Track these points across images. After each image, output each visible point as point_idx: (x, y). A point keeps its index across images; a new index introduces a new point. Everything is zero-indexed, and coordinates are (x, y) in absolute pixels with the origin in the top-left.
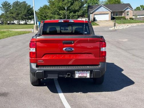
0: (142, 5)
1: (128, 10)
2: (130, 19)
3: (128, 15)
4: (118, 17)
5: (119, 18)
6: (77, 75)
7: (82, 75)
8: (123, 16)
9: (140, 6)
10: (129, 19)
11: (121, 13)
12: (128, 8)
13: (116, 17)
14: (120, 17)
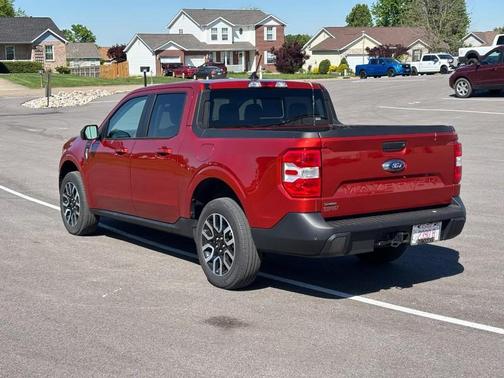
0: (79, 26)
1: (50, 40)
2: (61, 70)
3: (49, 57)
4: (16, 65)
5: (21, 69)
6: (416, 237)
7: (425, 237)
8: (32, 60)
9: (70, 29)
10: (55, 71)
11: (26, 49)
12: (49, 33)
13: (9, 63)
14: (23, 65)
